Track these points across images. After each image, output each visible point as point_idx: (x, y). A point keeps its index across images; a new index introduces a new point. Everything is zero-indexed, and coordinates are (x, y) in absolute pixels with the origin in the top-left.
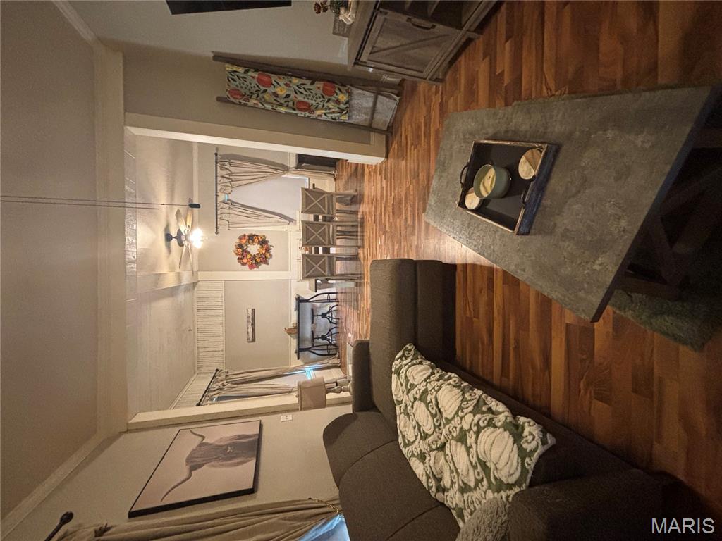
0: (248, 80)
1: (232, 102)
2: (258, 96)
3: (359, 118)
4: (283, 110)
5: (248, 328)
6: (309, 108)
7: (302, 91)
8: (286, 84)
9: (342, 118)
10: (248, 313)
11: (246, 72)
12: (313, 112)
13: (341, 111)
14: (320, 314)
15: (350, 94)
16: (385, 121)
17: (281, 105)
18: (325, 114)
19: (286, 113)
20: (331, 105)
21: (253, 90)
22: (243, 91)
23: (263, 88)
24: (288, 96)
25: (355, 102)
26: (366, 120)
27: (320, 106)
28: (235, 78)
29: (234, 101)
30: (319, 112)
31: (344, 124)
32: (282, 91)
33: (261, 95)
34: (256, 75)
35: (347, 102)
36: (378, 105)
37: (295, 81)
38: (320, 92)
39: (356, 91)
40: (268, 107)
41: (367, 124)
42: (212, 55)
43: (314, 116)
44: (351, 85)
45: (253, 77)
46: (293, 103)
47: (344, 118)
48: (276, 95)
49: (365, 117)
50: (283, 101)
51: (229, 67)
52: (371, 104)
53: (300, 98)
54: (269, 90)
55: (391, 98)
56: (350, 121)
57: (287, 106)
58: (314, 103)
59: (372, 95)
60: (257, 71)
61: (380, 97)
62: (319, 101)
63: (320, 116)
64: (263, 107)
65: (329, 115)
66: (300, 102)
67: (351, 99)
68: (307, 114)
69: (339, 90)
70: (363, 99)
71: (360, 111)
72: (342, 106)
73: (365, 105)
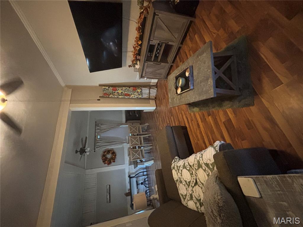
0: (109, 90)
1: (104, 97)
2: (112, 94)
3: (145, 96)
4: (121, 97)
5: (107, 196)
6: (129, 95)
7: (126, 90)
8: (121, 89)
9: (140, 97)
10: (107, 188)
11: (109, 88)
12: (130, 96)
13: (139, 94)
14: (140, 183)
15: (141, 89)
16: (154, 96)
17: (120, 95)
18: (134, 96)
19: (122, 98)
20: (135, 93)
21: (111, 92)
22: (108, 93)
23: (114, 92)
24: (122, 93)
25: (143, 91)
26: (147, 96)
27: (132, 94)
28: (106, 90)
29: (105, 96)
30: (132, 96)
31: (141, 98)
32: (120, 92)
33: (113, 94)
34: (112, 88)
35: (141, 92)
36: (151, 92)
37: (124, 88)
38: (132, 90)
39: (143, 89)
40: (116, 97)
41: (148, 97)
42: (98, 85)
43: (131, 97)
44: (141, 87)
45: (111, 89)
46: (124, 94)
47: (140, 96)
48: (118, 93)
49: (147, 95)
50: (120, 94)
51: (103, 87)
52: (148, 92)
53: (126, 93)
54: (116, 92)
55: (154, 89)
56: (142, 97)
57: (122, 95)
58: (130, 93)
59: (148, 89)
60: (112, 87)
61: (151, 89)
62: (132, 93)
63: (133, 97)
64: (114, 97)
65: (136, 96)
66: (126, 94)
67: (142, 91)
68: (128, 97)
69: (138, 89)
70: (146, 91)
71: (145, 94)
72: (139, 93)
73: (146, 92)
